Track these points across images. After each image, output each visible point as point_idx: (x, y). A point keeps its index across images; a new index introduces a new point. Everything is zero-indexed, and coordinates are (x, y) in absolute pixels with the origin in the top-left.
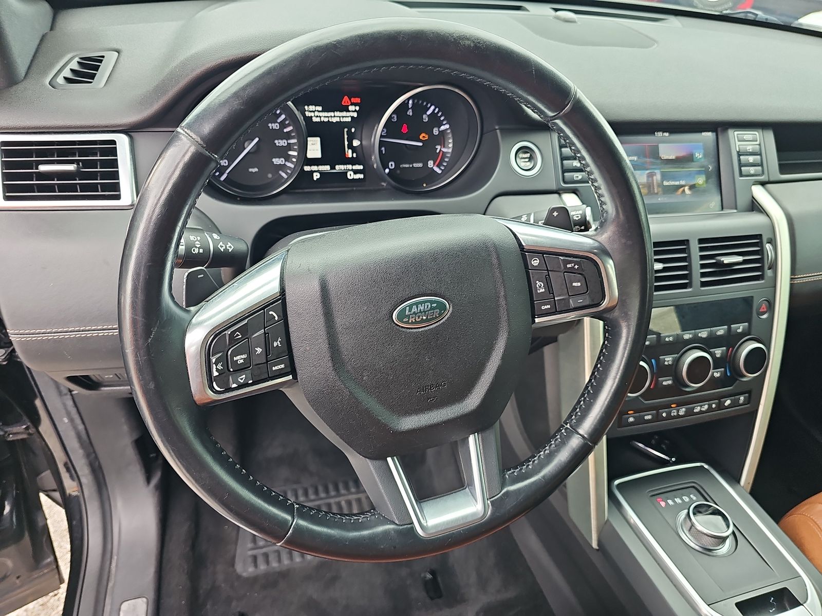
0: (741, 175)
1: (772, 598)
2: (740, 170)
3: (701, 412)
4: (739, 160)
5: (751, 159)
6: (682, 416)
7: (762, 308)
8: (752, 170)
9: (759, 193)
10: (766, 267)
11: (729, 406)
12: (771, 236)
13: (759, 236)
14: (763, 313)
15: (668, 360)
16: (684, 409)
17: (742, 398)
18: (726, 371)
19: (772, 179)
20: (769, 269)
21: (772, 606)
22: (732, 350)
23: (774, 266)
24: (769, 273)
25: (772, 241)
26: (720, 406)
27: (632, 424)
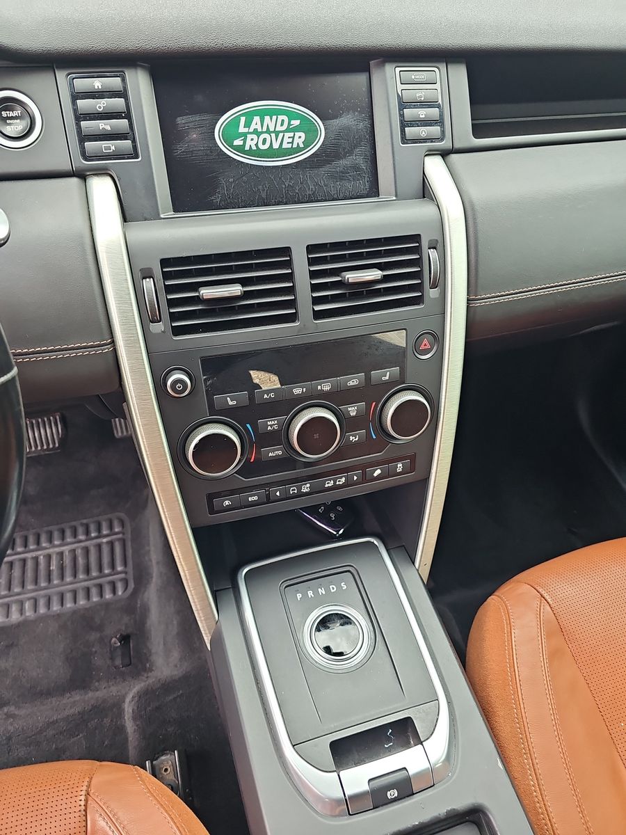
0: (404, 140)
1: (390, 731)
2: (403, 132)
3: (335, 487)
4: (402, 115)
5: (422, 113)
6: (307, 494)
7: (423, 344)
8: (423, 131)
9: (435, 168)
10: (427, 284)
11: (379, 477)
12: (436, 236)
13: (416, 238)
14: (426, 352)
15: (272, 424)
16: (308, 485)
17: (400, 465)
18: (368, 433)
19: (458, 145)
20: (434, 286)
21: (389, 740)
22: (376, 406)
23: (439, 282)
24: (433, 293)
25: (439, 244)
26: (365, 478)
27: (229, 509)
